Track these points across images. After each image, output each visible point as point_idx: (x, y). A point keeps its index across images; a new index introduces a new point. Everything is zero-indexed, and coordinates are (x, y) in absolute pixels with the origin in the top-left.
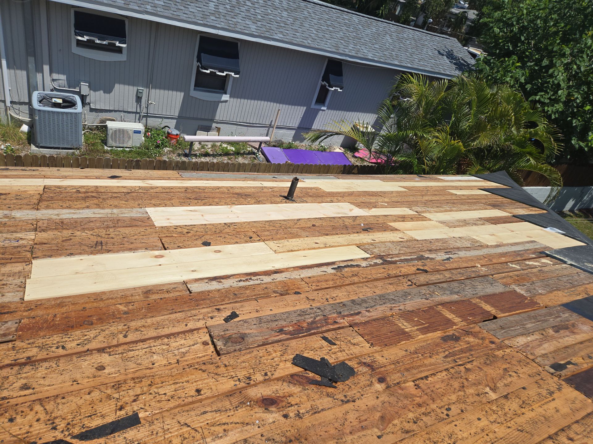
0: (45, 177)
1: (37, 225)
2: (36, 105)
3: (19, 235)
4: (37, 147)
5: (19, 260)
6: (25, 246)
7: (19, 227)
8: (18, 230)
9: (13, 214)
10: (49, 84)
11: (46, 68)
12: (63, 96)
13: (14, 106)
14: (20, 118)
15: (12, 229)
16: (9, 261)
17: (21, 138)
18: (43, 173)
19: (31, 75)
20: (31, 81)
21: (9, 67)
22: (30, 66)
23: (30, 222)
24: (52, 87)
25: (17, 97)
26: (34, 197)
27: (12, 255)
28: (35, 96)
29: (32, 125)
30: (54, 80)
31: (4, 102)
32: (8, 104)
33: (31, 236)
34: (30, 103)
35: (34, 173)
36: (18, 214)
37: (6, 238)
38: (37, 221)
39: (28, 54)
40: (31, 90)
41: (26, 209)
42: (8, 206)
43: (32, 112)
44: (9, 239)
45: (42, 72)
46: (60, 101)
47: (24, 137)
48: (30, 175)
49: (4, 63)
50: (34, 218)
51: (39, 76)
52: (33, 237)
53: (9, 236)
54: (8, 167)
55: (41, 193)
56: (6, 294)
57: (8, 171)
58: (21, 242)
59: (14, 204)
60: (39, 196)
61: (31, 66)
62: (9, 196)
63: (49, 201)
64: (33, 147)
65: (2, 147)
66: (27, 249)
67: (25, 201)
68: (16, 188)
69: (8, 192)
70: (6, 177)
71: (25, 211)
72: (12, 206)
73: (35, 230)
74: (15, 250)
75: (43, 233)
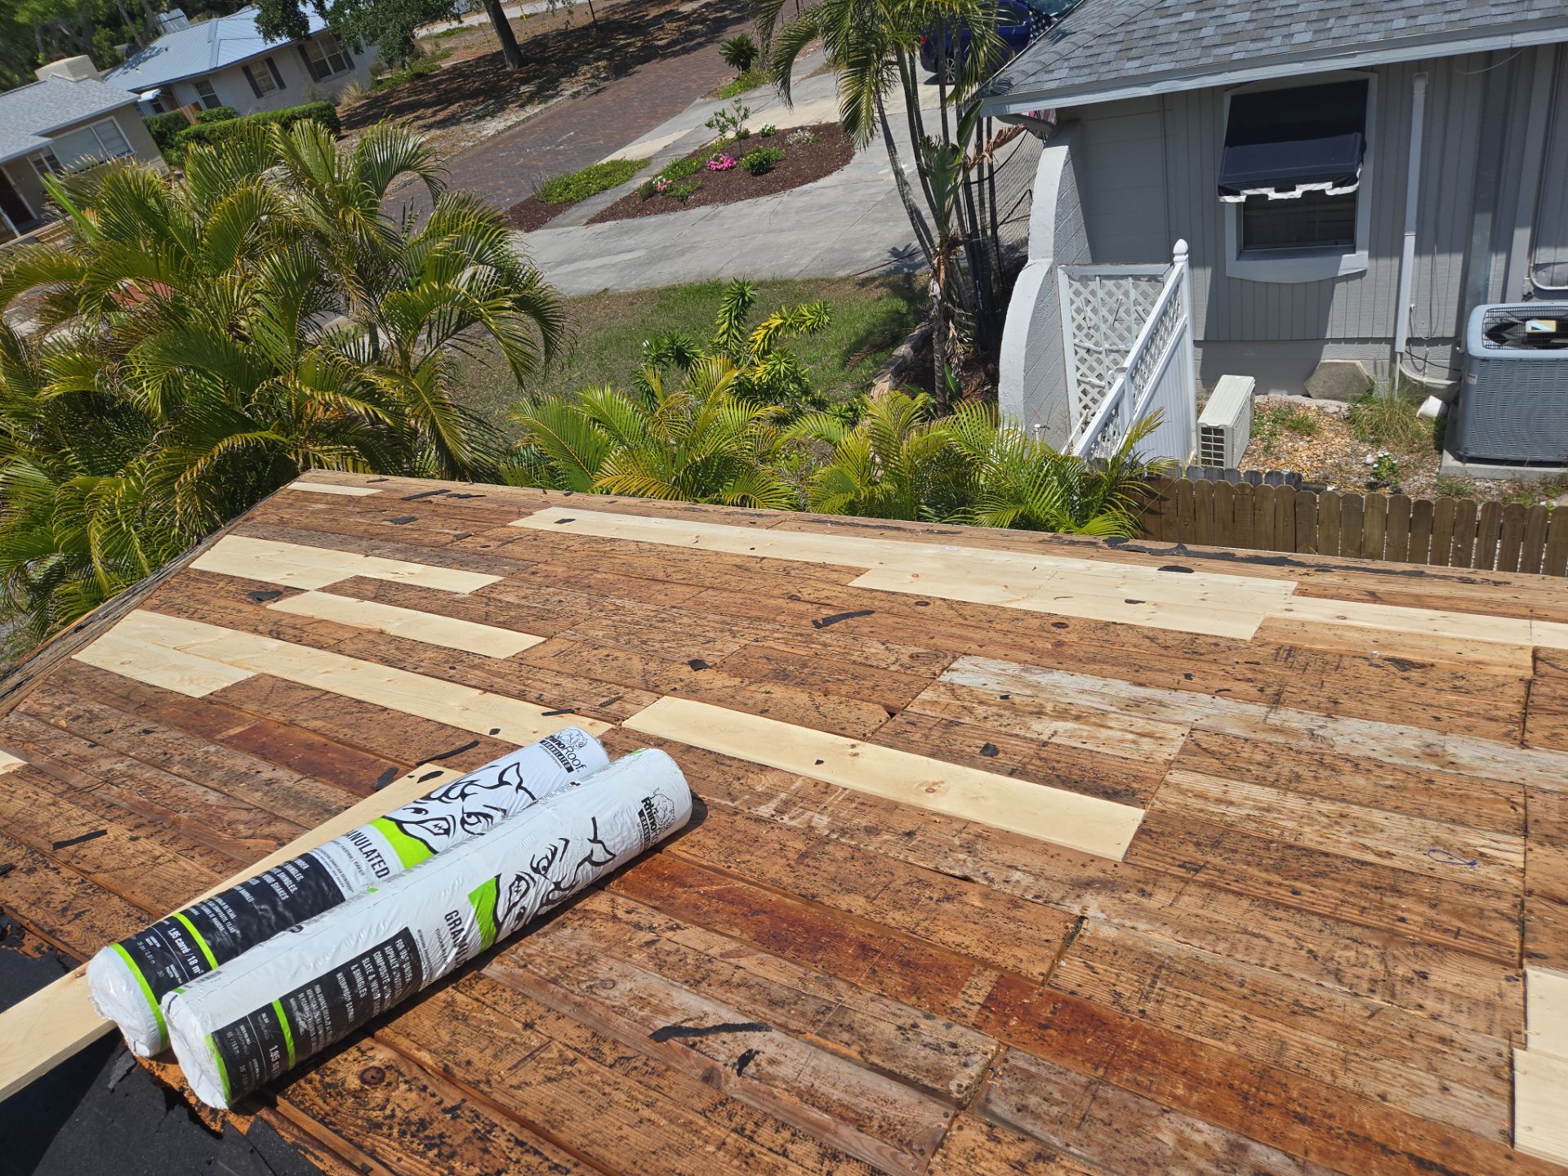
0: (1533, 614)
1: (1525, 807)
2: (1477, 344)
3: (1477, 840)
4: (1459, 458)
5: (1484, 948)
6: (1498, 894)
7: (1472, 806)
8: (1472, 819)
9: (1450, 749)
10: (1522, 280)
11: (1522, 236)
12: (1560, 309)
13: (1416, 350)
14: (1425, 380)
15: (1452, 807)
16: (1449, 940)
17: (1418, 434)
18: (1525, 597)
19: (1473, 262)
20: (1471, 278)
21: (1419, 251)
22: (1476, 238)
23: (1503, 790)
24: (1528, 288)
25: (1427, 326)
26: (1507, 690)
27: (1460, 916)
28: (1478, 319)
29: (1453, 399)
30: (1537, 268)
31: (1392, 341)
32: (1401, 346)
33: (1511, 851)
34: (1458, 339)
35: (1499, 595)
36: (1464, 750)
37: (1437, 841)
38: (1528, 791)
39: (1476, 206)
40: (1468, 303)
41: (1487, 736)
42: (1432, 712)
43: (1461, 363)
44: (1447, 849)
45: (1508, 249)
46: (1549, 327)
47: (1427, 430)
48: (1488, 602)
49: (1410, 241)
50: (1515, 777)
51: (1497, 262)
52: (1518, 860)
53: (1441, 831)
54: (1421, 567)
55: (1528, 674)
56: (1456, 1088)
57: (1424, 581)
58: (1483, 871)
59: (1450, 707)
60: (1519, 691)
61: (1481, 237)
62: (1433, 674)
63: (1555, 713)
64: (1448, 460)
65: (1370, 459)
66: (1504, 906)
67: (1479, 704)
68: (1452, 649)
69: (1427, 660)
70: (1419, 602)
71: (1484, 743)
72: (1444, 714)
73: (1524, 829)
74: (1466, 899)
75: (1549, 850)
